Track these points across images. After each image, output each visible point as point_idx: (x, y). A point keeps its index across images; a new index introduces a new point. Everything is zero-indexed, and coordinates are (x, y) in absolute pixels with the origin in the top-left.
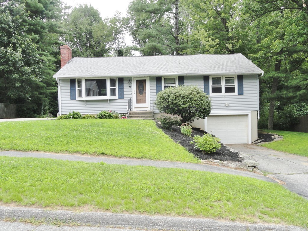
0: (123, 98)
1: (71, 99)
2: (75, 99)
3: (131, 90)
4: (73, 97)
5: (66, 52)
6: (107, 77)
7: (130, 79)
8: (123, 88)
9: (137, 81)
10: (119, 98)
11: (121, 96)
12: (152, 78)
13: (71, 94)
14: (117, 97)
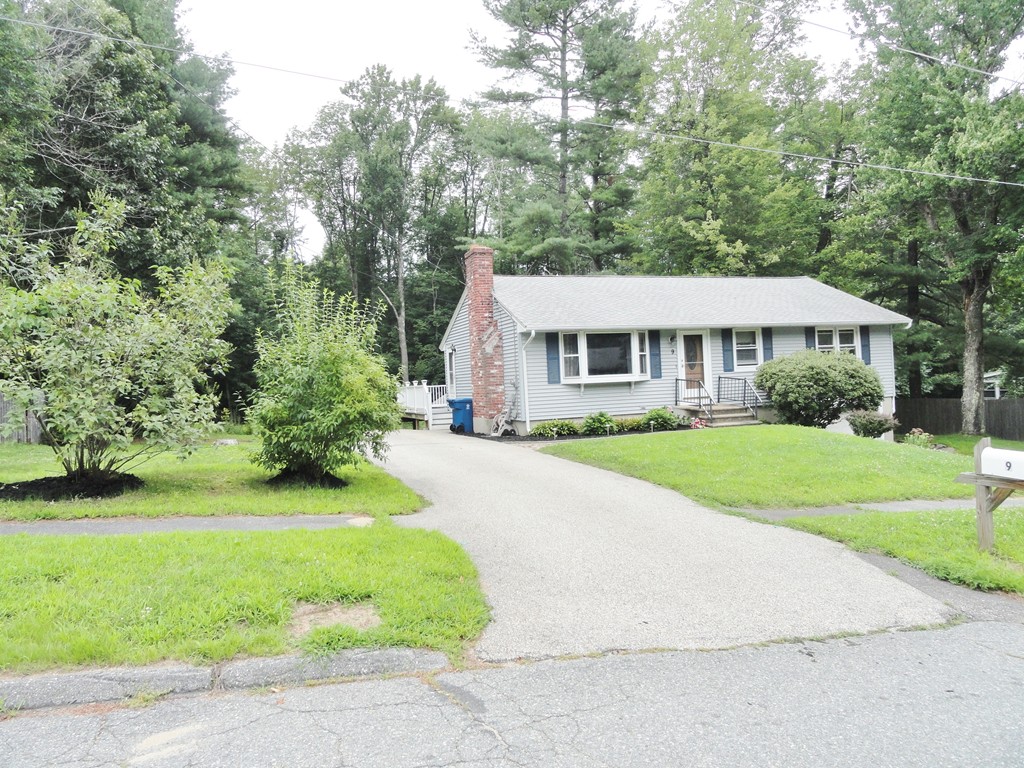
0: (660, 377)
1: (550, 382)
2: (559, 382)
3: (675, 358)
4: (554, 378)
5: (487, 263)
6: (633, 330)
7: (672, 335)
8: (659, 355)
9: (685, 337)
10: (652, 377)
11: (657, 373)
12: (714, 332)
13: (548, 370)
14: (648, 376)
